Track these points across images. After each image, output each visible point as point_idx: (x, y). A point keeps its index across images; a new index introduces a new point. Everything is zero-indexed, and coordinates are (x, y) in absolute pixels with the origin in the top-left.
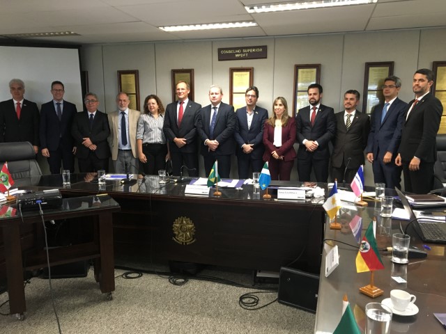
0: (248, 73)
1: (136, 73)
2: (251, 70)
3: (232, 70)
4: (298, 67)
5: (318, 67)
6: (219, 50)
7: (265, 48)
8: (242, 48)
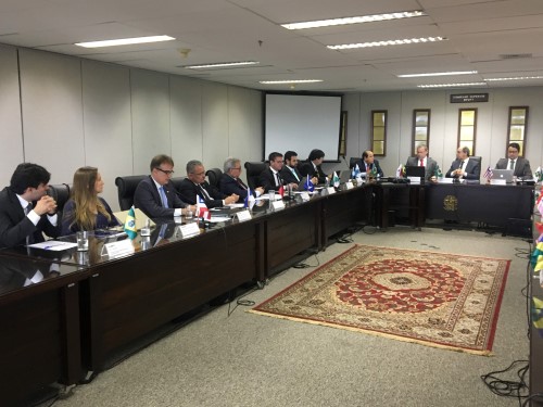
0: (473, 112)
1: (385, 112)
2: (475, 110)
3: (461, 110)
4: (511, 108)
5: (527, 108)
6: (452, 96)
7: (487, 95)
8: (469, 95)
